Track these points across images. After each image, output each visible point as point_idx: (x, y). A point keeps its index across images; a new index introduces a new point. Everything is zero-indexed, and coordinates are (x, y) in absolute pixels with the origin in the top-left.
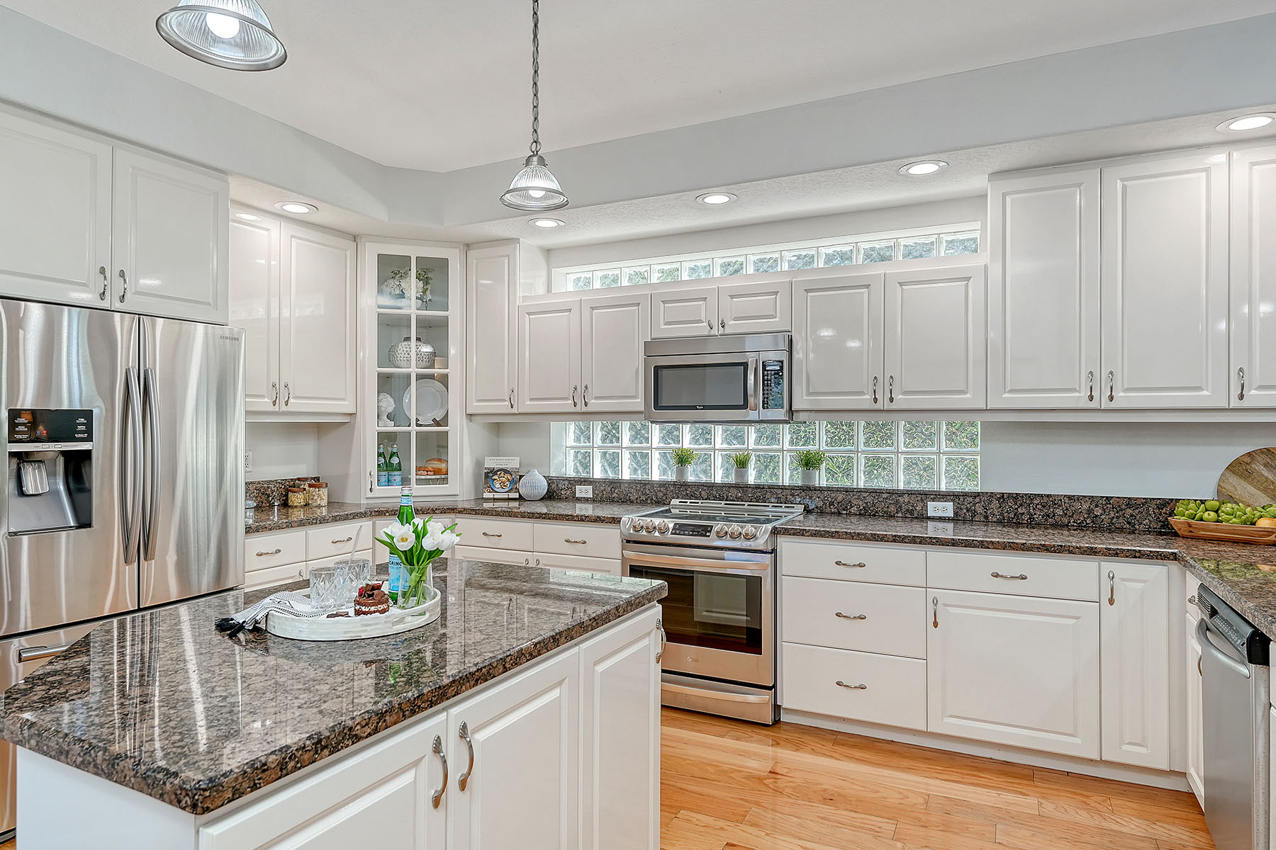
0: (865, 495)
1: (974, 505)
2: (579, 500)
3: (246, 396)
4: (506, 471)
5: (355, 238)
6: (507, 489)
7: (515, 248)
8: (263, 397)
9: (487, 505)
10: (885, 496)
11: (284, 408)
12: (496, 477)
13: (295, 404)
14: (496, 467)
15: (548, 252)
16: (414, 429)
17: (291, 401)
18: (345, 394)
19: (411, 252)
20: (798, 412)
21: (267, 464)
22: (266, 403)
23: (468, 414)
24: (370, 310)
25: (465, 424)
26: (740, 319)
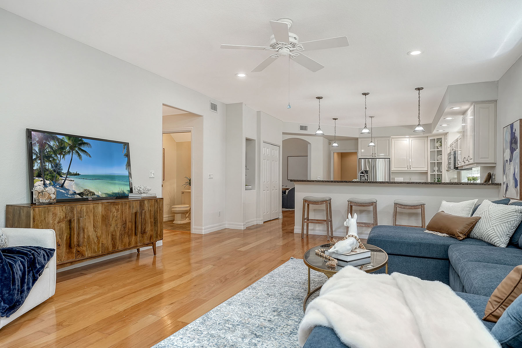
5: (427, 137)
11: (410, 170)
16: (436, 173)
17: (412, 168)
18: (424, 167)
19: (436, 138)
20: (457, 168)
21: (415, 180)
22: (406, 169)
23: (446, 170)
24: (429, 150)
25: (446, 172)
26: (455, 148)
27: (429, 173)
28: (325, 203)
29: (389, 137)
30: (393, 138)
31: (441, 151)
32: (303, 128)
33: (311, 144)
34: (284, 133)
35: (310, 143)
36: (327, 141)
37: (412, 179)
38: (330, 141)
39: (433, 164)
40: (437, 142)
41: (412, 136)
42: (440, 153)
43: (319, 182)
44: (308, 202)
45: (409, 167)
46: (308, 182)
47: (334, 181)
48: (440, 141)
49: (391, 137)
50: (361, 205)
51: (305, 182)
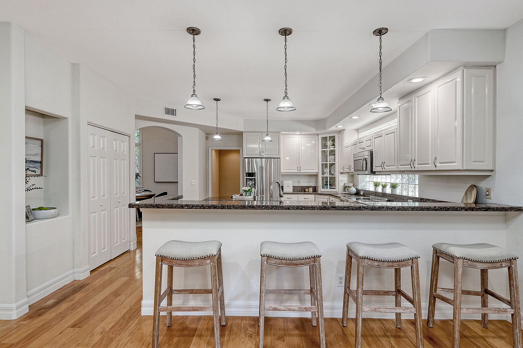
2: (361, 195)
4: (349, 187)
5: (317, 134)
6: (348, 191)
7: (344, 132)
8: (295, 169)
11: (300, 172)
12: (346, 188)
14: (347, 185)
16: (328, 176)
17: (302, 170)
18: (315, 168)
19: (328, 136)
20: (375, 172)
21: (304, 183)
22: (296, 171)
23: (340, 173)
24: (320, 150)
25: (340, 175)
26: (367, 147)
27: (320, 176)
28: (208, 261)
29: (279, 132)
30: (282, 134)
31: (334, 151)
32: (171, 112)
33: (183, 137)
34: (138, 117)
35: (182, 135)
36: (204, 135)
37: (300, 181)
38: (207, 135)
39: (324, 166)
40: (329, 141)
41: (303, 133)
42: (333, 153)
43: (195, 207)
44: (169, 260)
45: (299, 168)
46: (169, 208)
47: (228, 206)
48: (333, 139)
49: (281, 133)
50: (290, 263)
51: (163, 208)
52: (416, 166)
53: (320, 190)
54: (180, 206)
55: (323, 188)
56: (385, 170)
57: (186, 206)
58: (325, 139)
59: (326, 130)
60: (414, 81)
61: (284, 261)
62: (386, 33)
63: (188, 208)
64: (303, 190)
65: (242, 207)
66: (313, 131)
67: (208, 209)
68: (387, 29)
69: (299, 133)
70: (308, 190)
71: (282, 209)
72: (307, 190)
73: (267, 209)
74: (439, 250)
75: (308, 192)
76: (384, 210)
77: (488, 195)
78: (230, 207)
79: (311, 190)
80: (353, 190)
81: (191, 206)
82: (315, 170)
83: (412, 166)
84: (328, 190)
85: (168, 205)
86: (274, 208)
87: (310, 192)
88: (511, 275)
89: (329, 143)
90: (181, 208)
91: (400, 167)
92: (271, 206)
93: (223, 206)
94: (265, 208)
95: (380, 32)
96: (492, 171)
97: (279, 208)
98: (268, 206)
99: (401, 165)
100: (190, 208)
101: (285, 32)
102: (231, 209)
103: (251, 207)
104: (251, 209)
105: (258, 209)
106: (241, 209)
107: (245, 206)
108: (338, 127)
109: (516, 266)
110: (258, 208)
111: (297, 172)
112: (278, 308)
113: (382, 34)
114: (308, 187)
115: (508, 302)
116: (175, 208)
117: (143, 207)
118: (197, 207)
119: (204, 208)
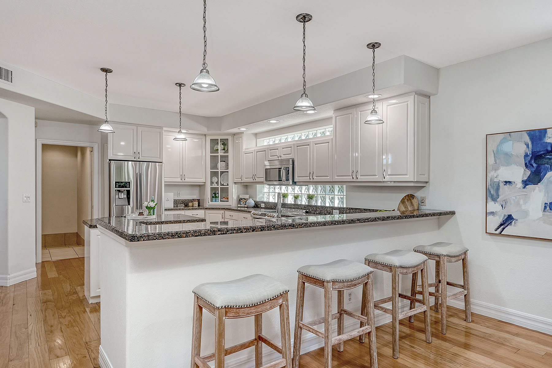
0: (320, 208)
1: (343, 211)
2: (262, 208)
3: (164, 178)
4: (245, 199)
5: (205, 135)
6: (244, 204)
7: (242, 135)
8: (178, 178)
9: (239, 209)
10: (324, 208)
11: (184, 181)
12: (242, 201)
13: (187, 180)
14: (242, 198)
15: (256, 135)
16: (219, 186)
17: (186, 179)
18: (201, 176)
19: (219, 138)
20: (296, 182)
21: (186, 195)
22: (179, 180)
23: (234, 183)
24: (209, 154)
25: (233, 185)
26: (284, 155)
27: (208, 186)
29: (161, 128)
30: (165, 131)
31: (227, 157)
32: (4, 74)
37: (180, 193)
38: (37, 120)
39: (214, 174)
40: (220, 144)
41: (190, 132)
42: (225, 159)
43: (230, 232)
44: (235, 311)
45: (182, 176)
46: (196, 236)
47: (268, 227)
48: (225, 143)
49: (164, 129)
50: (351, 285)
51: (188, 237)
52: (359, 177)
53: (208, 204)
54: (211, 231)
55: (212, 201)
56: (314, 181)
57: (219, 231)
58: (214, 142)
59: (220, 131)
60: (370, 97)
61: (346, 284)
62: (378, 47)
63: (221, 234)
64: (186, 204)
65: (282, 226)
66: (204, 130)
67: (246, 232)
68: (380, 44)
69: (186, 131)
70: (193, 204)
71: (319, 226)
72: (190, 204)
73: (306, 227)
74: (423, 252)
75: (193, 206)
76: (390, 220)
77: (423, 202)
78: (271, 228)
79: (196, 204)
80: (252, 202)
81: (226, 230)
82: (201, 178)
83: (354, 177)
84: (218, 203)
85: (195, 232)
86: (313, 226)
87: (195, 206)
88: (465, 264)
89: (220, 147)
90: (212, 235)
91: (337, 177)
92: (310, 223)
93: (263, 227)
94: (304, 226)
95: (374, 46)
96: (427, 182)
97: (316, 225)
98: (307, 224)
99: (337, 176)
100: (224, 234)
101: (304, 18)
102: (271, 230)
103: (292, 226)
104: (291, 229)
105: (298, 228)
106: (282, 229)
107: (286, 225)
108: (240, 129)
109: (467, 257)
110: (298, 226)
111: (181, 181)
112: (342, 338)
113: (375, 47)
114: (192, 201)
115: (462, 286)
116: (205, 235)
117: (156, 238)
118: (233, 230)
119: (242, 232)
